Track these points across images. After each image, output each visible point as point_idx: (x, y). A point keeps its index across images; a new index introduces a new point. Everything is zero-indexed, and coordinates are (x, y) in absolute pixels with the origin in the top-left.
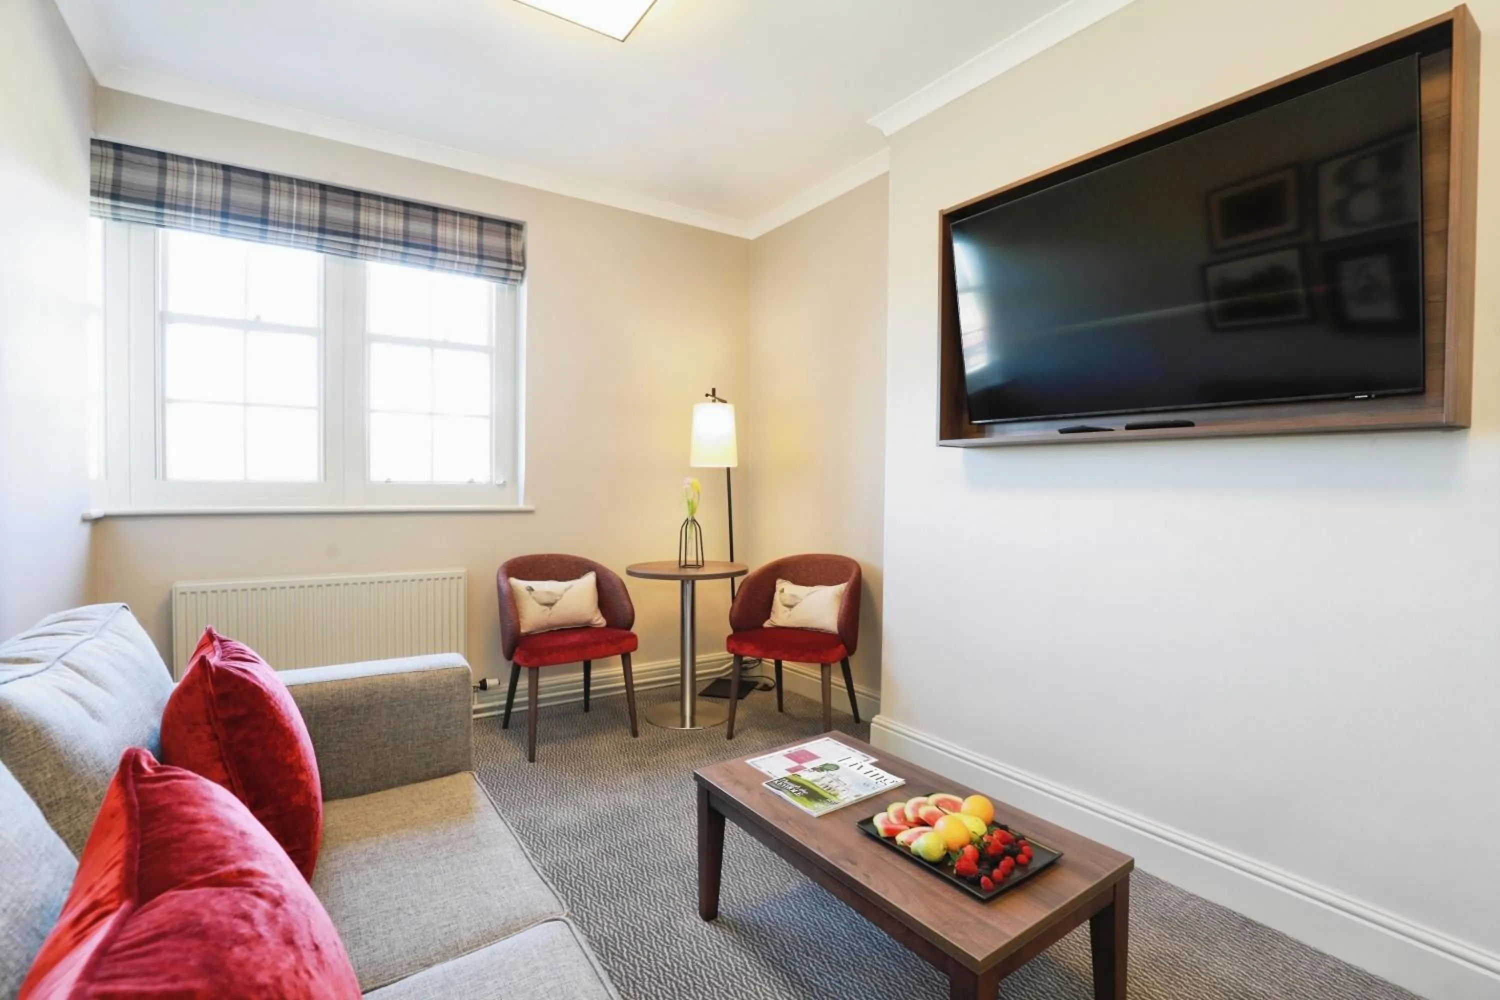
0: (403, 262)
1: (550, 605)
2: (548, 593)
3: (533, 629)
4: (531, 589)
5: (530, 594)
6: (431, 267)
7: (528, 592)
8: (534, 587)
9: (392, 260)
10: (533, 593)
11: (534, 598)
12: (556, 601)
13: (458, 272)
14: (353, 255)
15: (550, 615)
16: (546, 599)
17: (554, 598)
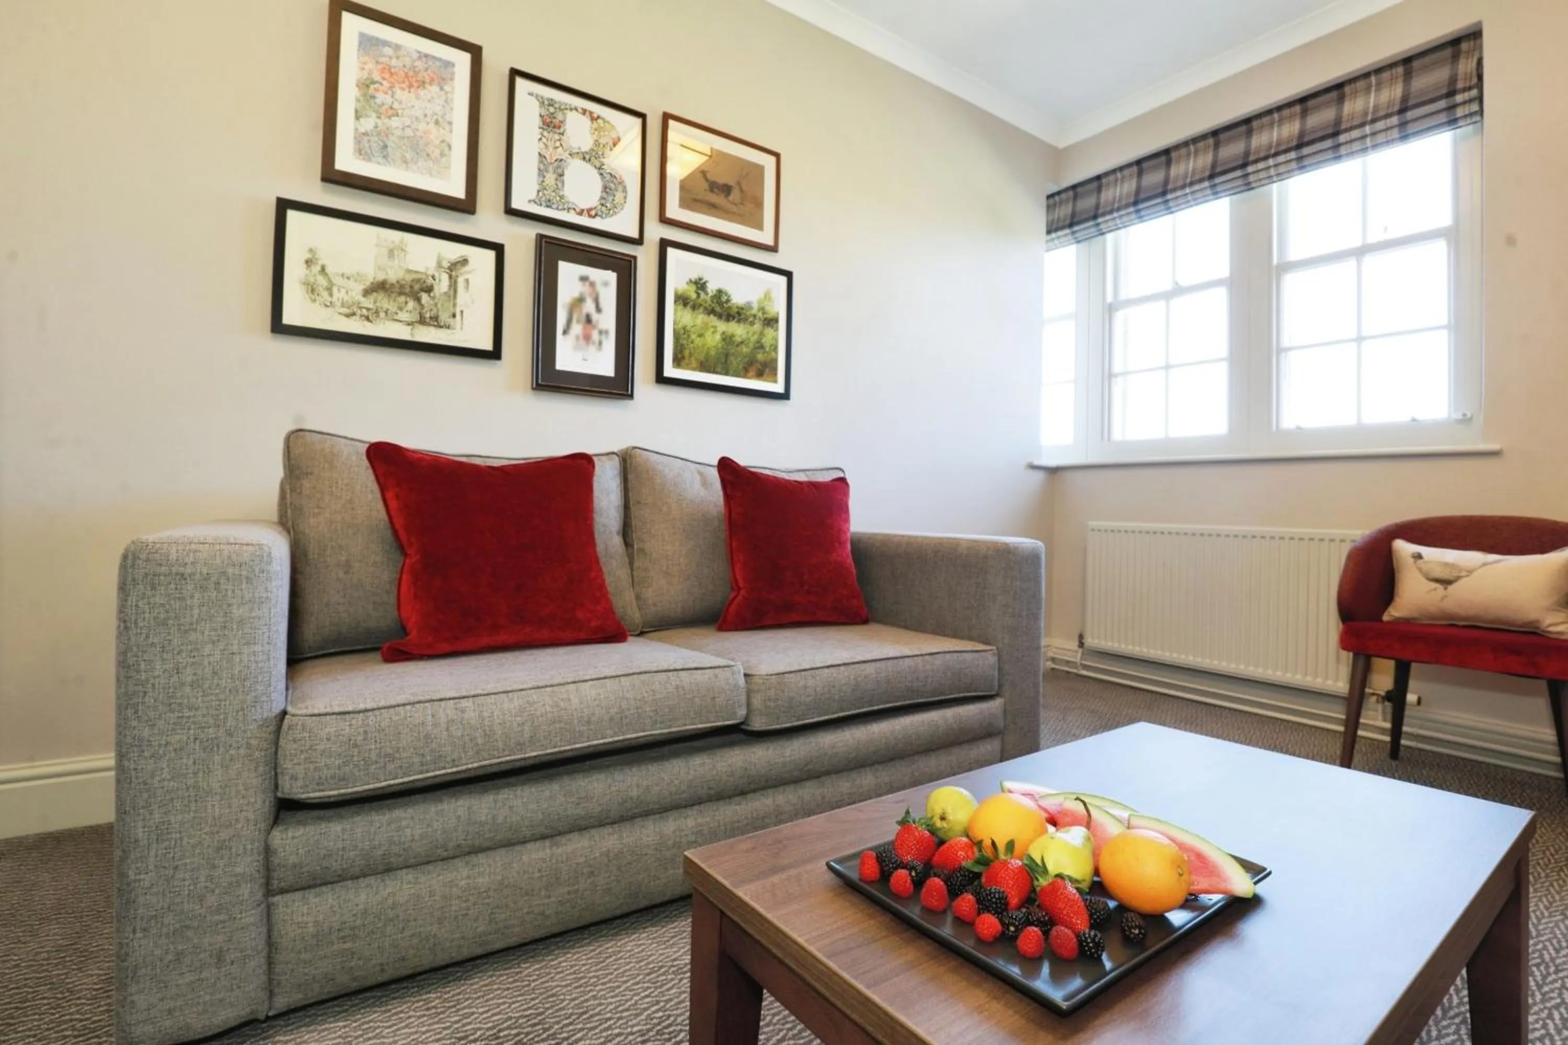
0: (1302, 168)
1: (1446, 582)
2: (1446, 565)
3: (1415, 615)
4: (1419, 556)
5: (1415, 562)
6: (1338, 158)
7: (1412, 560)
8: (1424, 554)
9: (1289, 172)
10: (1421, 561)
11: (1420, 570)
12: (1458, 578)
13: (1375, 146)
14: (1249, 187)
15: (1443, 599)
16: (1439, 573)
17: (1455, 574)
